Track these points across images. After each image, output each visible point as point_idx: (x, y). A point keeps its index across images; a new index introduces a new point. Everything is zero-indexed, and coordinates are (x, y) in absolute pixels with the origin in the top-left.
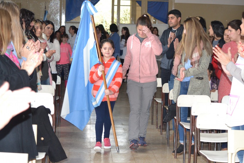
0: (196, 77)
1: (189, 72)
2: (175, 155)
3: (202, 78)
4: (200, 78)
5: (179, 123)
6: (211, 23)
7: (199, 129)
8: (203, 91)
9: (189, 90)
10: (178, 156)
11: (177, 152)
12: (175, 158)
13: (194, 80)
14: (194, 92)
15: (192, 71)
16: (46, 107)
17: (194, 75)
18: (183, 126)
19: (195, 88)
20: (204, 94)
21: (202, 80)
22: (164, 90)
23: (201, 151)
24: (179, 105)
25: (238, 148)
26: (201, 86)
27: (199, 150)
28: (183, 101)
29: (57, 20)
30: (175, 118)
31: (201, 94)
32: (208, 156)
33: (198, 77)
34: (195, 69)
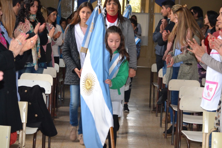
0: (186, 63)
1: (178, 58)
2: (165, 135)
3: (191, 64)
4: (189, 64)
5: (169, 106)
6: (207, 12)
7: (182, 111)
8: (192, 76)
9: (179, 74)
10: (168, 137)
11: (167, 133)
12: (165, 138)
13: (184, 65)
14: (184, 77)
15: (181, 57)
16: (41, 86)
17: (184, 61)
18: (172, 108)
19: (184, 73)
20: (193, 79)
21: (191, 66)
22: (161, 75)
23: (183, 131)
24: (170, 89)
25: (212, 129)
26: (190, 71)
27: (182, 130)
28: (173, 85)
29: (70, 7)
30: (167, 100)
31: (190, 79)
32: (188, 136)
33: (187, 62)
34: (184, 55)
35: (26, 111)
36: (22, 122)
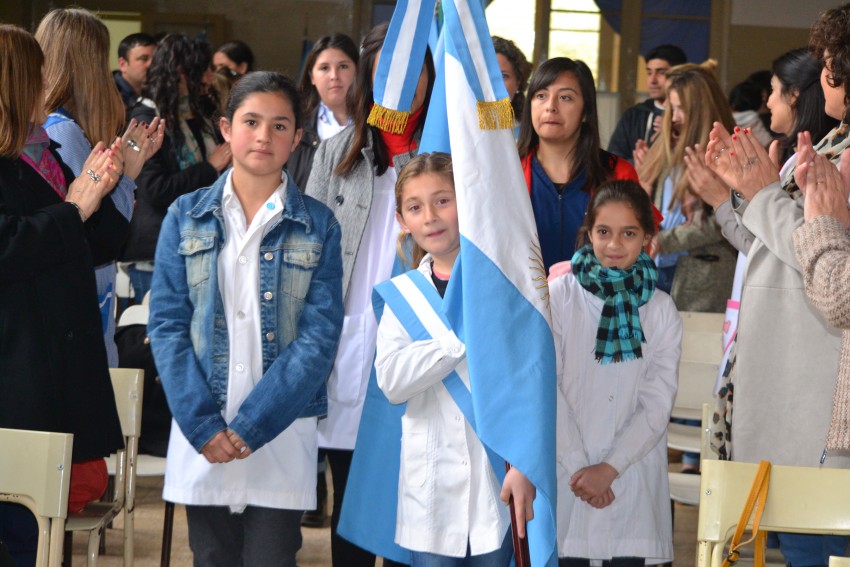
0: (696, 254)
1: (676, 239)
9: (675, 293)
14: (690, 301)
15: (685, 235)
17: (692, 249)
19: (693, 287)
26: (711, 283)
31: (712, 308)
33: (703, 253)
34: (692, 228)
35: (137, 400)
36: (125, 433)
